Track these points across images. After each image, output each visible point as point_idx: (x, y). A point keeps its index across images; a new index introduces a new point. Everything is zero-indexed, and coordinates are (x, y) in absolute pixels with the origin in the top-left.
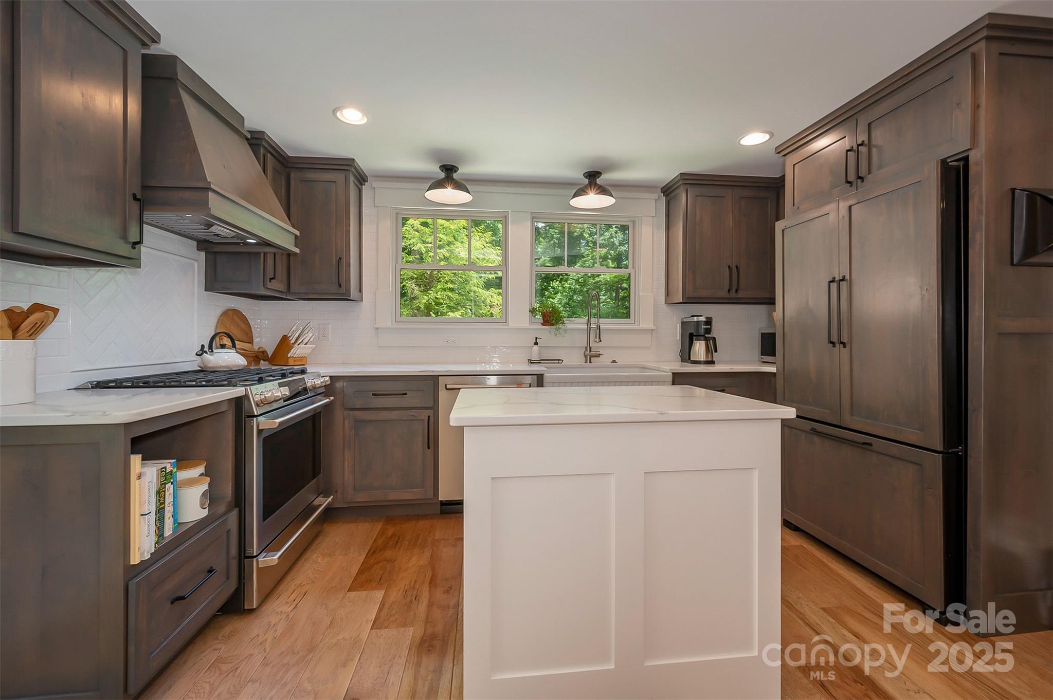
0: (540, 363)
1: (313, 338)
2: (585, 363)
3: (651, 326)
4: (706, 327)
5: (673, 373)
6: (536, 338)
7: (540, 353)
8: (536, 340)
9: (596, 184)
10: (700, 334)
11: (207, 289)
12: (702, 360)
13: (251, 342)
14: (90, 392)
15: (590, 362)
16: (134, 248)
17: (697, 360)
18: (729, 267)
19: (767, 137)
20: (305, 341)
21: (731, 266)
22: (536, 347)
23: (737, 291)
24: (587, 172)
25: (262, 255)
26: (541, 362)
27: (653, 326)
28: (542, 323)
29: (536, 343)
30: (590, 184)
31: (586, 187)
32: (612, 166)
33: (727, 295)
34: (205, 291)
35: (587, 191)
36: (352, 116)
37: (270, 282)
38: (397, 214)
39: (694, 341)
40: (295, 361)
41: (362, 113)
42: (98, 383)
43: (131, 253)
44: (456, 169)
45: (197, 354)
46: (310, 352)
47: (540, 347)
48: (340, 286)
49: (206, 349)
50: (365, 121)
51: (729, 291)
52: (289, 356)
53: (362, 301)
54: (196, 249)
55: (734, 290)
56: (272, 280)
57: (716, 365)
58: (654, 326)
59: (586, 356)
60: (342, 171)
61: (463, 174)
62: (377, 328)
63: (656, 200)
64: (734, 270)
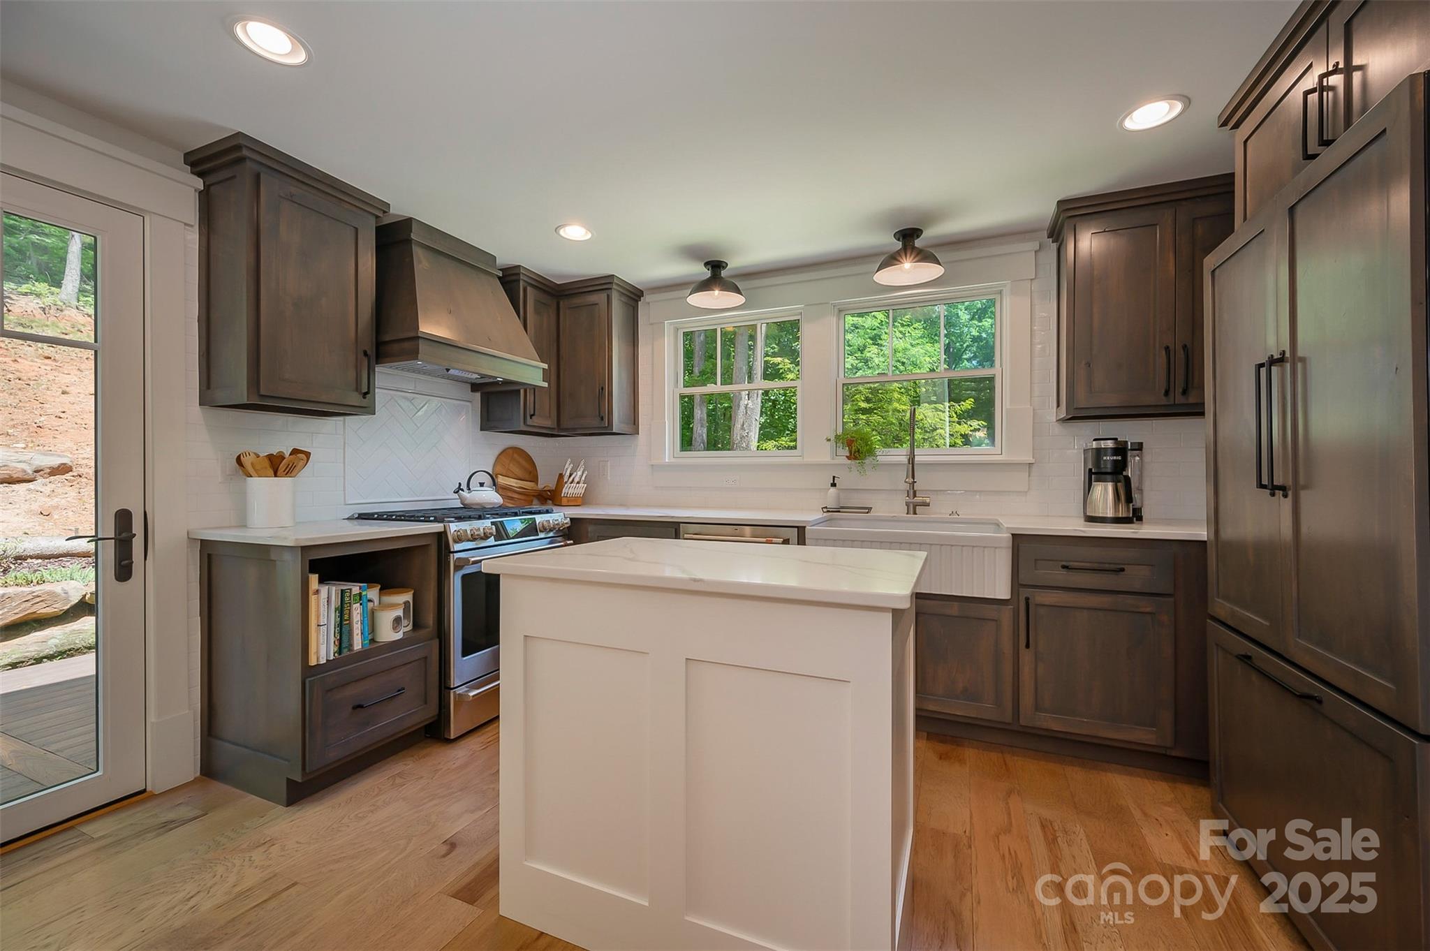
0: (839, 512)
1: (584, 475)
2: (907, 514)
3: (1029, 458)
4: (1115, 458)
5: (1012, 535)
6: (834, 477)
7: (838, 498)
8: (834, 481)
9: (914, 248)
10: (1103, 470)
11: (483, 428)
12: (1109, 516)
13: (535, 479)
14: (355, 522)
15: (915, 513)
16: (364, 398)
17: (1097, 515)
18: (1167, 348)
19: (1178, 107)
20: (576, 480)
21: (1172, 347)
22: (833, 490)
23: (1185, 392)
24: (900, 231)
25: (522, 392)
26: (841, 510)
27: (1031, 459)
28: (847, 457)
29: (834, 485)
30: (905, 248)
31: (898, 252)
32: (932, 216)
33: (1164, 401)
34: (481, 430)
35: (901, 260)
36: (575, 232)
37: (531, 418)
38: (677, 330)
39: (1093, 483)
40: (568, 501)
41: (585, 227)
42: (360, 515)
43: (364, 402)
44: (724, 265)
45: (454, 492)
46: (583, 492)
47: (838, 489)
48: (602, 419)
49: (464, 486)
50: (589, 236)
51: (1167, 393)
52: (562, 495)
53: (638, 434)
54: (470, 390)
55: (1179, 390)
56: (533, 417)
57: (1145, 526)
58: (1033, 458)
59: (907, 504)
60: (603, 292)
61: (736, 268)
62: (652, 465)
63: (1035, 252)
64: (1181, 354)
